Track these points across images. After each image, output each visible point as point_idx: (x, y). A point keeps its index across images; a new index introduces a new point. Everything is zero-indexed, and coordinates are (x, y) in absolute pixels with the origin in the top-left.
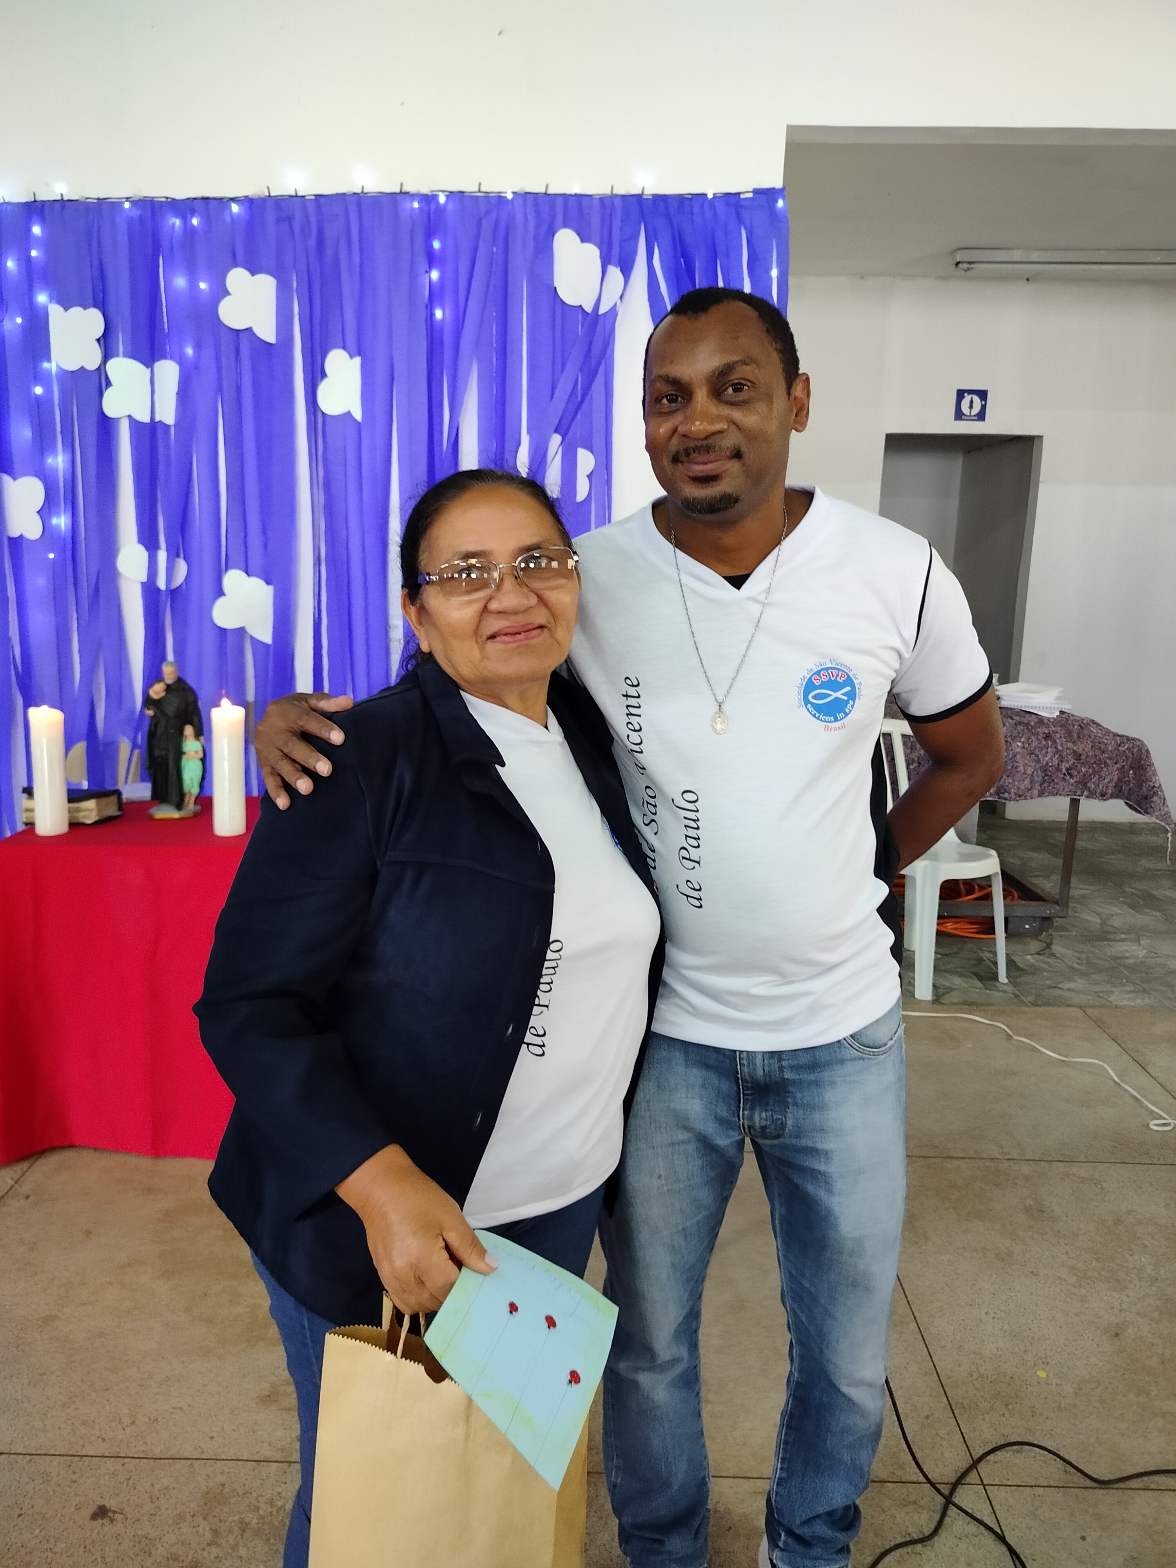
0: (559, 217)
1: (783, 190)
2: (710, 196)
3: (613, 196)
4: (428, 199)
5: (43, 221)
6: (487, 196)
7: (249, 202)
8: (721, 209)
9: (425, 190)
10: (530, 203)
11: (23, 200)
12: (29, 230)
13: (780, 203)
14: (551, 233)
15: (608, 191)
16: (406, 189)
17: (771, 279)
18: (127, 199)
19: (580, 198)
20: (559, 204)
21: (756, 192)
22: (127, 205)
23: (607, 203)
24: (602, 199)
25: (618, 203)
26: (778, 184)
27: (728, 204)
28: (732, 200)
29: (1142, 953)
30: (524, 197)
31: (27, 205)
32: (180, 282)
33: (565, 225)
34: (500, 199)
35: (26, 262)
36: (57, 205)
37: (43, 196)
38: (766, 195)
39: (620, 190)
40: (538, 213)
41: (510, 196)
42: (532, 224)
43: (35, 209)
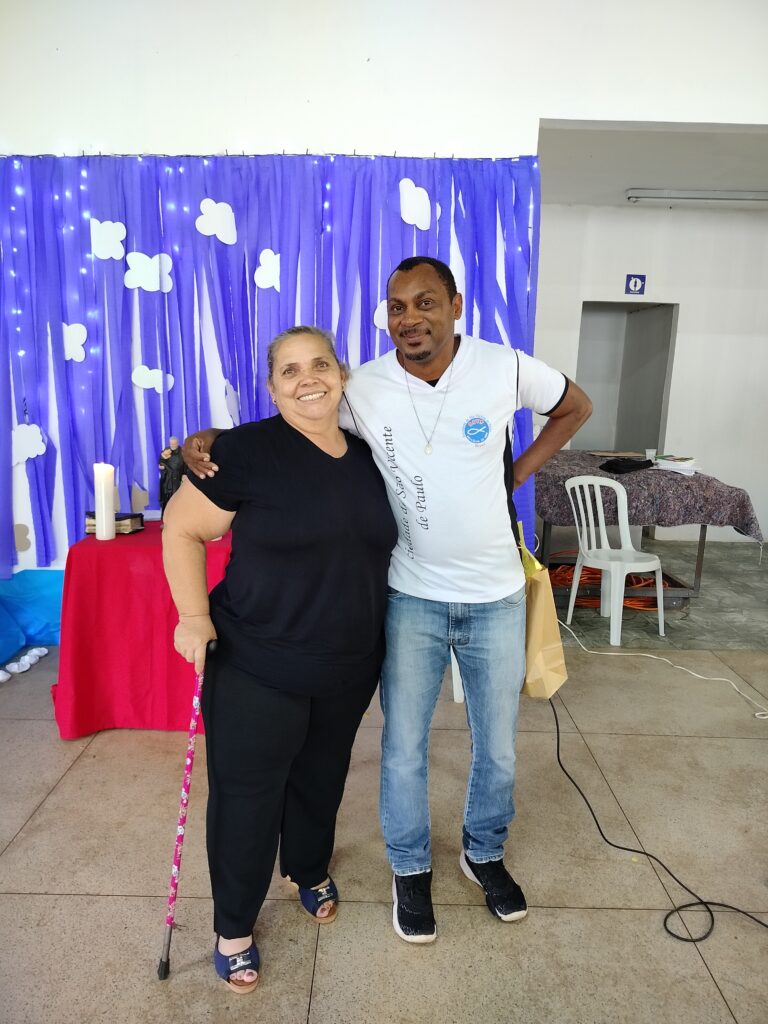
0: (402, 172)
1: (537, 157)
2: (494, 160)
3: (435, 159)
4: (324, 159)
5: (88, 168)
6: (359, 158)
7: (215, 159)
8: (500, 168)
9: (322, 154)
10: (385, 162)
11: (76, 155)
12: (79, 173)
13: (535, 165)
14: (398, 180)
15: (432, 156)
16: (310, 152)
17: (528, 210)
18: (140, 156)
19: (415, 160)
20: (402, 164)
21: (521, 158)
22: (140, 159)
23: (431, 163)
24: (428, 161)
25: (438, 163)
26: (534, 154)
27: (504, 165)
28: (507, 162)
29: (745, 619)
30: (383, 159)
31: (79, 158)
32: (171, 206)
33: (406, 176)
34: (367, 159)
35: (78, 193)
36: (97, 159)
37: (89, 153)
38: (527, 160)
39: (440, 155)
40: (389, 169)
41: (373, 158)
42: (386, 175)
43: (83, 161)
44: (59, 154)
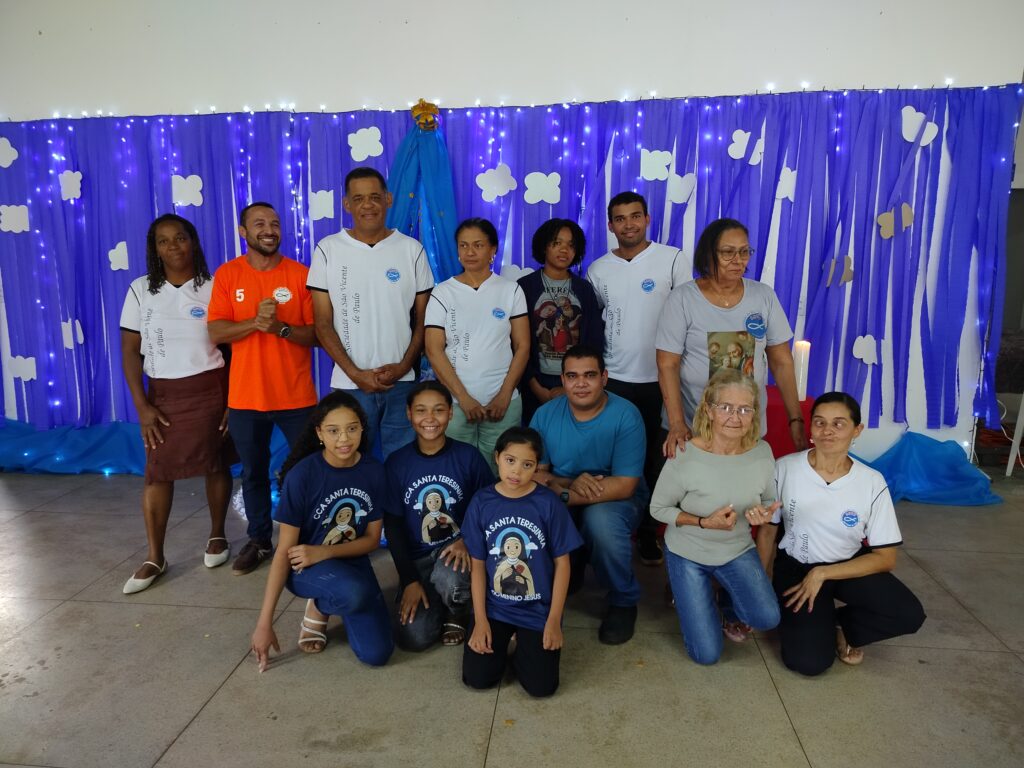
0: (905, 101)
2: (985, 88)
3: (932, 89)
4: (837, 94)
5: (643, 110)
6: (867, 92)
7: (746, 98)
8: (990, 94)
9: (835, 90)
10: (890, 94)
11: (634, 100)
12: (636, 114)
13: (1020, 91)
14: (900, 108)
15: (930, 87)
16: (826, 89)
18: (687, 98)
19: (916, 91)
20: (903, 95)
21: (1008, 85)
22: (686, 101)
24: (928, 91)
26: (1020, 82)
27: (992, 92)
28: (996, 90)
30: (888, 91)
31: (636, 102)
32: (708, 137)
33: (908, 104)
34: (874, 93)
35: (634, 130)
36: (651, 102)
37: (645, 98)
38: (1013, 87)
39: (936, 87)
40: (893, 98)
41: (880, 91)
42: (889, 105)
43: (640, 104)
44: (622, 101)
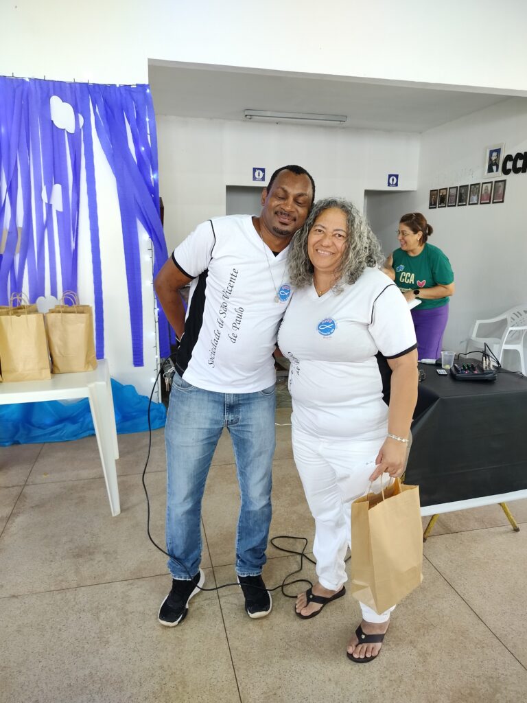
0: (52, 91)
1: (148, 85)
2: (118, 86)
3: (75, 83)
6: (17, 79)
8: (123, 92)
10: (37, 84)
13: (148, 91)
14: (48, 97)
15: (73, 81)
17: (145, 121)
19: (61, 83)
20: (50, 85)
21: (137, 85)
23: (73, 86)
24: (70, 84)
25: (78, 86)
26: (147, 82)
27: (126, 90)
28: (127, 88)
30: (35, 81)
33: (55, 95)
34: (23, 80)
38: (142, 87)
39: (78, 81)
40: (41, 88)
41: (28, 80)
42: (39, 92)
